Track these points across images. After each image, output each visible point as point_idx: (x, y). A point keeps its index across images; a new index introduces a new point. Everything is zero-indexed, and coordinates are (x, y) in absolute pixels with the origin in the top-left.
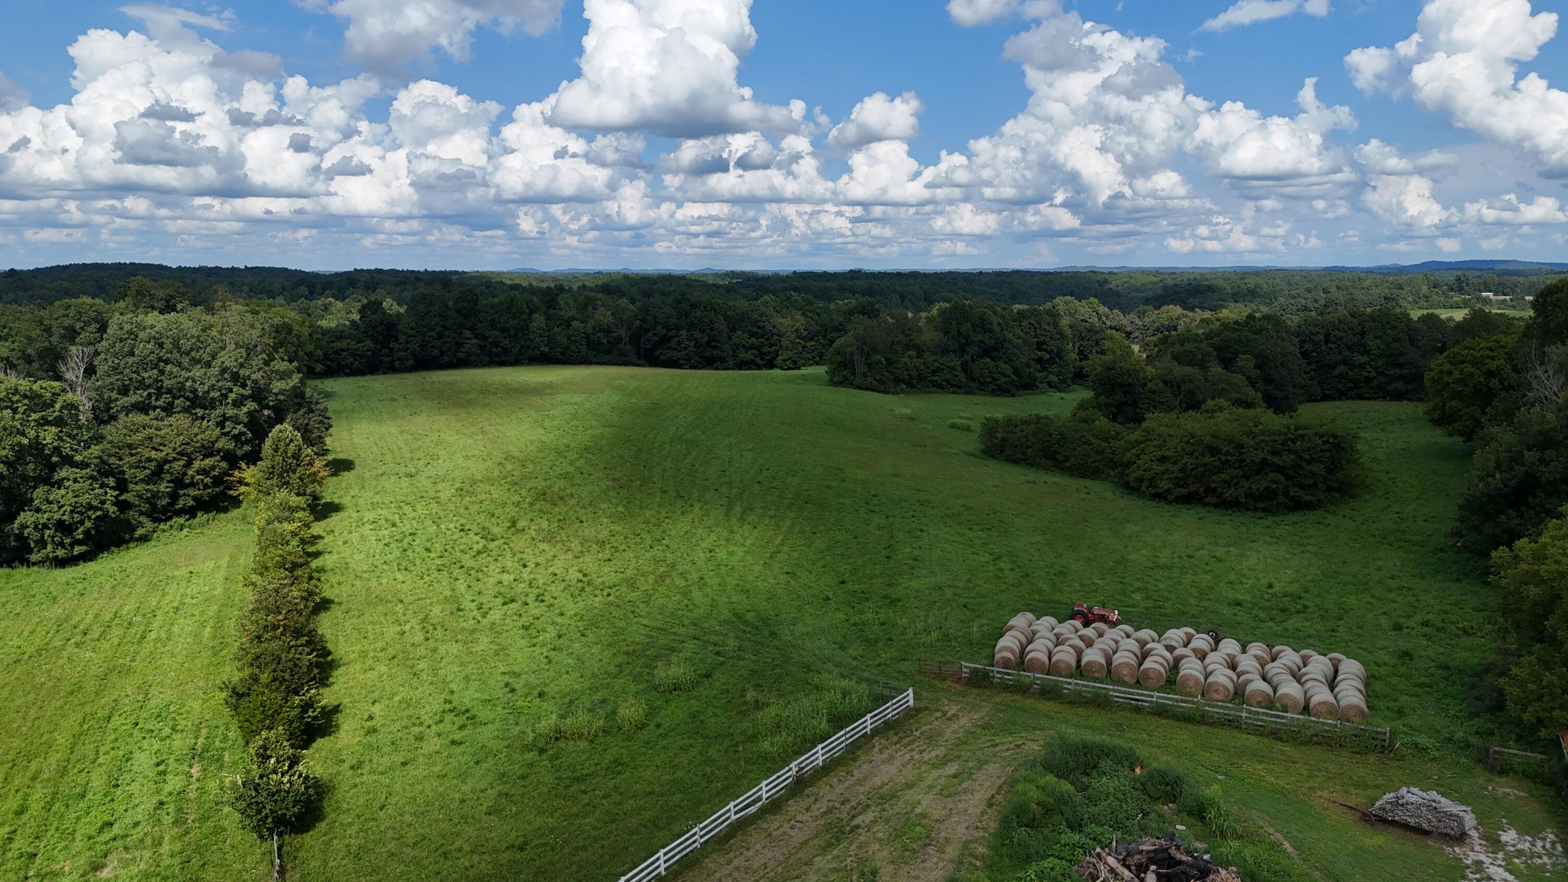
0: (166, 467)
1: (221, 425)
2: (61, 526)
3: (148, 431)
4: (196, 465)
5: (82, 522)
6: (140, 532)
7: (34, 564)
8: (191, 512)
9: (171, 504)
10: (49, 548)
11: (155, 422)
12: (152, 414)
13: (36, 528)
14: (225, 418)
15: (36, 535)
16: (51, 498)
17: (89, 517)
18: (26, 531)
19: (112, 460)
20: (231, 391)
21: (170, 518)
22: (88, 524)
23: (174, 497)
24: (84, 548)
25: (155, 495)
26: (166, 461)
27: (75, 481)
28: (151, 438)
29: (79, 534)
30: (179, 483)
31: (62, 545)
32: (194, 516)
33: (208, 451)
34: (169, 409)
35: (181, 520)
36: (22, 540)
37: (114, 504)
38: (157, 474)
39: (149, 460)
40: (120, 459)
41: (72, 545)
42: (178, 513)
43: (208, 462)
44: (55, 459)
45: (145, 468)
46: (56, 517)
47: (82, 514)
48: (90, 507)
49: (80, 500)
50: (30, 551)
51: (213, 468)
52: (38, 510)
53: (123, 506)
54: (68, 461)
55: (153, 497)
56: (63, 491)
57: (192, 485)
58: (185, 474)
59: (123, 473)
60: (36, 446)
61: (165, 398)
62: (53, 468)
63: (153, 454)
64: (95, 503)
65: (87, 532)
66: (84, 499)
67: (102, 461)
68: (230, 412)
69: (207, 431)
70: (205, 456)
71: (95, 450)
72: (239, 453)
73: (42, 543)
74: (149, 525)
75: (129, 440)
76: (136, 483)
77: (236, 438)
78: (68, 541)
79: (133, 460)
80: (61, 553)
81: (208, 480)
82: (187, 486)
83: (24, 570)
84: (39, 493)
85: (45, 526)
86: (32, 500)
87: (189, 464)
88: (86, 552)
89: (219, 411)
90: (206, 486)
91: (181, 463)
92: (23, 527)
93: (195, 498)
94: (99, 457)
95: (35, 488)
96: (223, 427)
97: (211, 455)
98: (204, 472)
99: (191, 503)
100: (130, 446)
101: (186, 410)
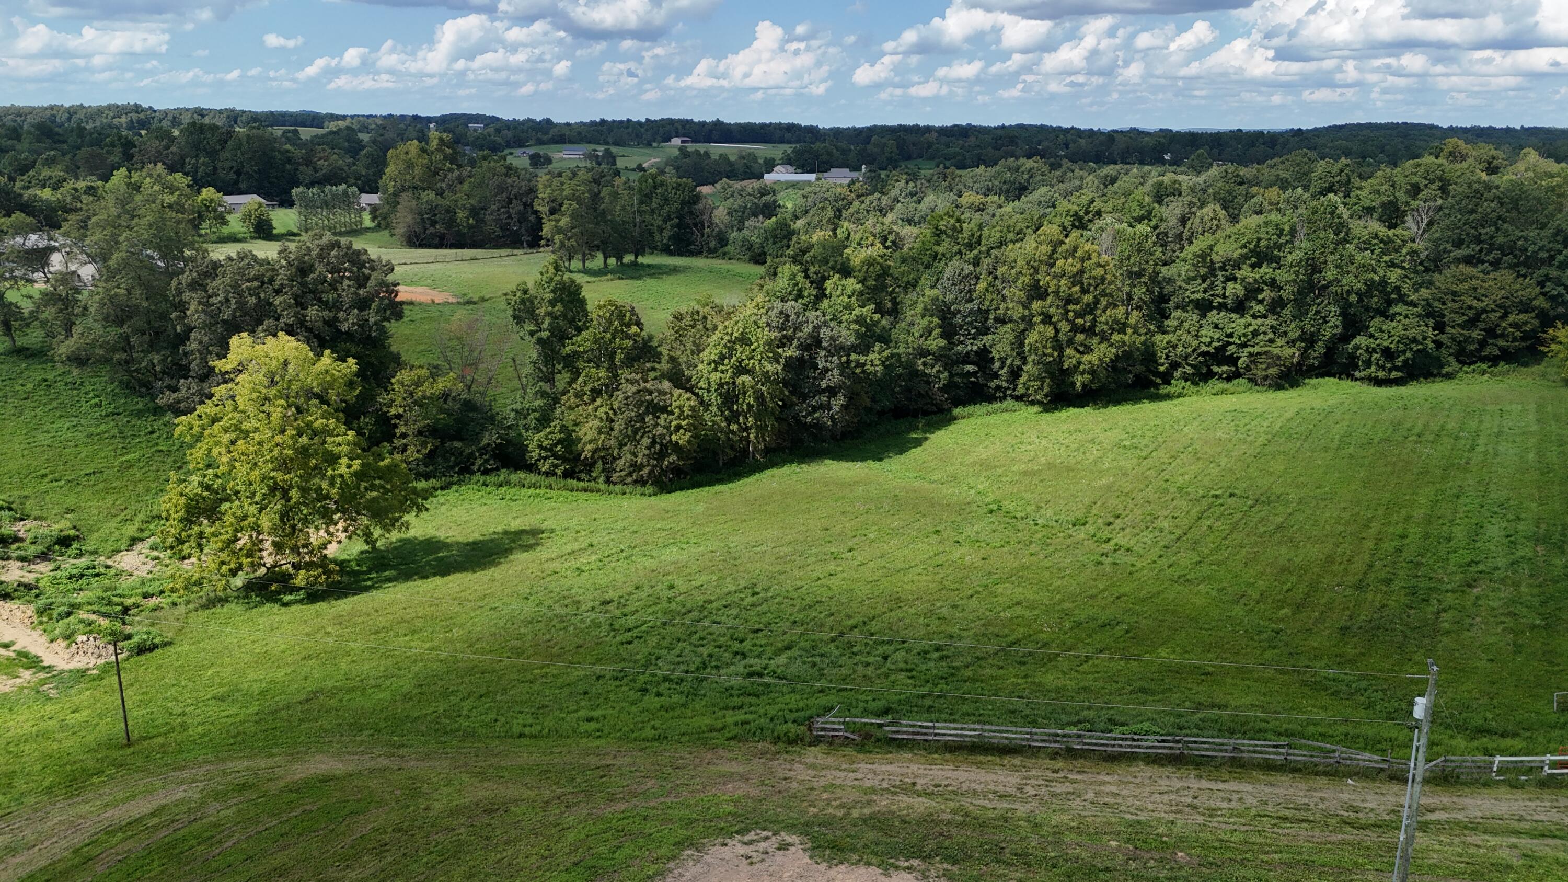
0: (1483, 316)
1: (1541, 284)
2: (1388, 354)
3: (1474, 282)
4: (1511, 318)
5: (1404, 352)
6: (1446, 370)
7: (1356, 379)
8: (1494, 361)
9: (1479, 350)
10: (1373, 368)
11: (1481, 275)
12: (1480, 267)
13: (1367, 351)
14: (1548, 278)
15: (1365, 356)
16: (1384, 328)
17: (1411, 349)
18: (1360, 351)
19: (1436, 304)
20: (1560, 252)
21: (1474, 363)
22: (1409, 355)
23: (1483, 344)
24: (1400, 374)
25: (1468, 340)
26: (1484, 311)
27: (1406, 317)
28: (1475, 289)
29: (1399, 362)
30: (1491, 332)
31: (1383, 368)
32: (1496, 365)
33: (1525, 307)
34: (1496, 264)
35: (1484, 366)
36: (1353, 358)
37: (1433, 342)
38: (1472, 323)
39: (1470, 307)
40: (1444, 303)
41: (1390, 370)
42: (1483, 359)
43: (1523, 317)
44: (1393, 296)
45: (1463, 314)
46: (1385, 344)
47: (1406, 345)
48: (1414, 341)
49: (1407, 333)
50: (1356, 367)
51: (1526, 323)
52: (1371, 336)
53: (1439, 344)
54: (1402, 299)
55: (1465, 341)
56: (1394, 324)
57: (1502, 336)
58: (1498, 325)
59: (1443, 316)
60: (1384, 282)
61: (1496, 254)
62: (1389, 303)
63: (1475, 303)
64: (1420, 338)
65: (1405, 362)
66: (1411, 333)
67: (1429, 304)
68: (1554, 273)
69: (1527, 289)
70: (1520, 312)
71: (1425, 293)
72: (1552, 313)
73: (1368, 364)
74: (1456, 366)
75: (1454, 288)
76: (1453, 327)
77: (1553, 299)
78: (1389, 366)
79: (1456, 305)
80: (1381, 374)
81: (1518, 334)
82: (1496, 337)
83: (1349, 382)
84: (1377, 321)
85: (1374, 350)
86: (1368, 327)
87: (1504, 316)
88: (1401, 378)
89: (1543, 271)
90: (1515, 339)
91: (1498, 314)
92: (1357, 347)
93: (1500, 349)
94: (1427, 300)
95: (1372, 318)
96: (1543, 287)
97: (1526, 312)
98: (1515, 325)
99: (1497, 352)
100: (1454, 293)
101: (1511, 267)
